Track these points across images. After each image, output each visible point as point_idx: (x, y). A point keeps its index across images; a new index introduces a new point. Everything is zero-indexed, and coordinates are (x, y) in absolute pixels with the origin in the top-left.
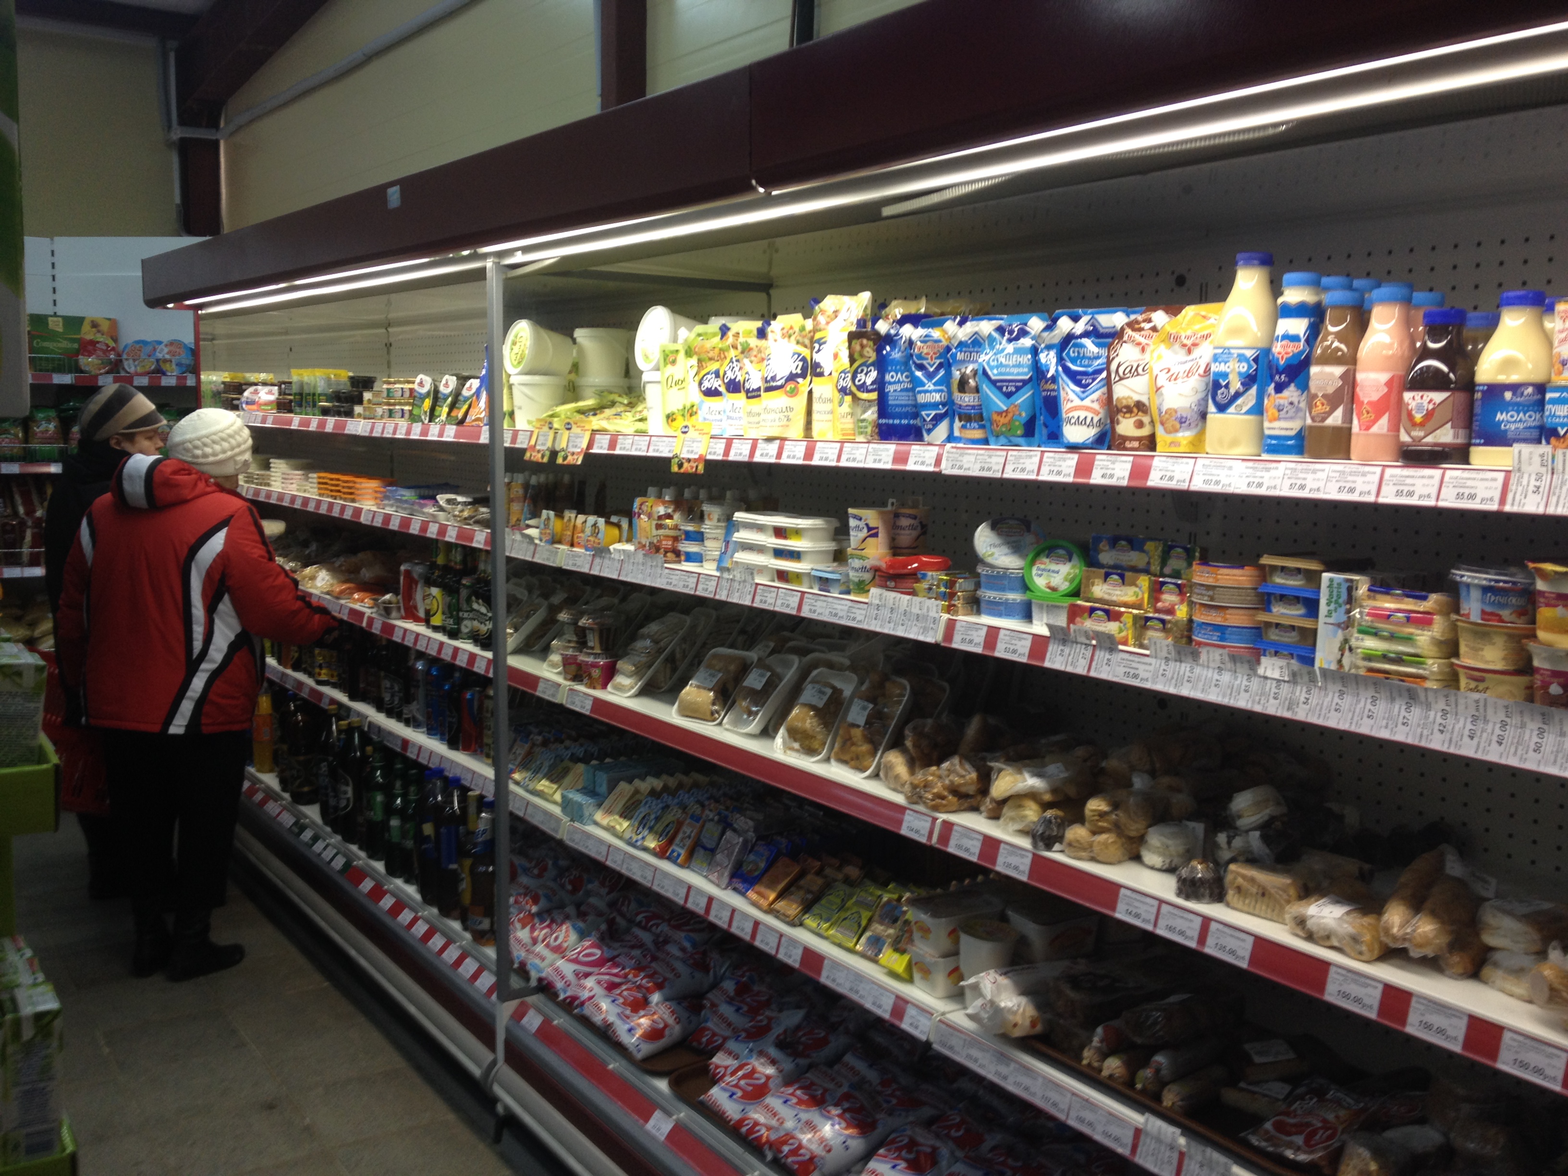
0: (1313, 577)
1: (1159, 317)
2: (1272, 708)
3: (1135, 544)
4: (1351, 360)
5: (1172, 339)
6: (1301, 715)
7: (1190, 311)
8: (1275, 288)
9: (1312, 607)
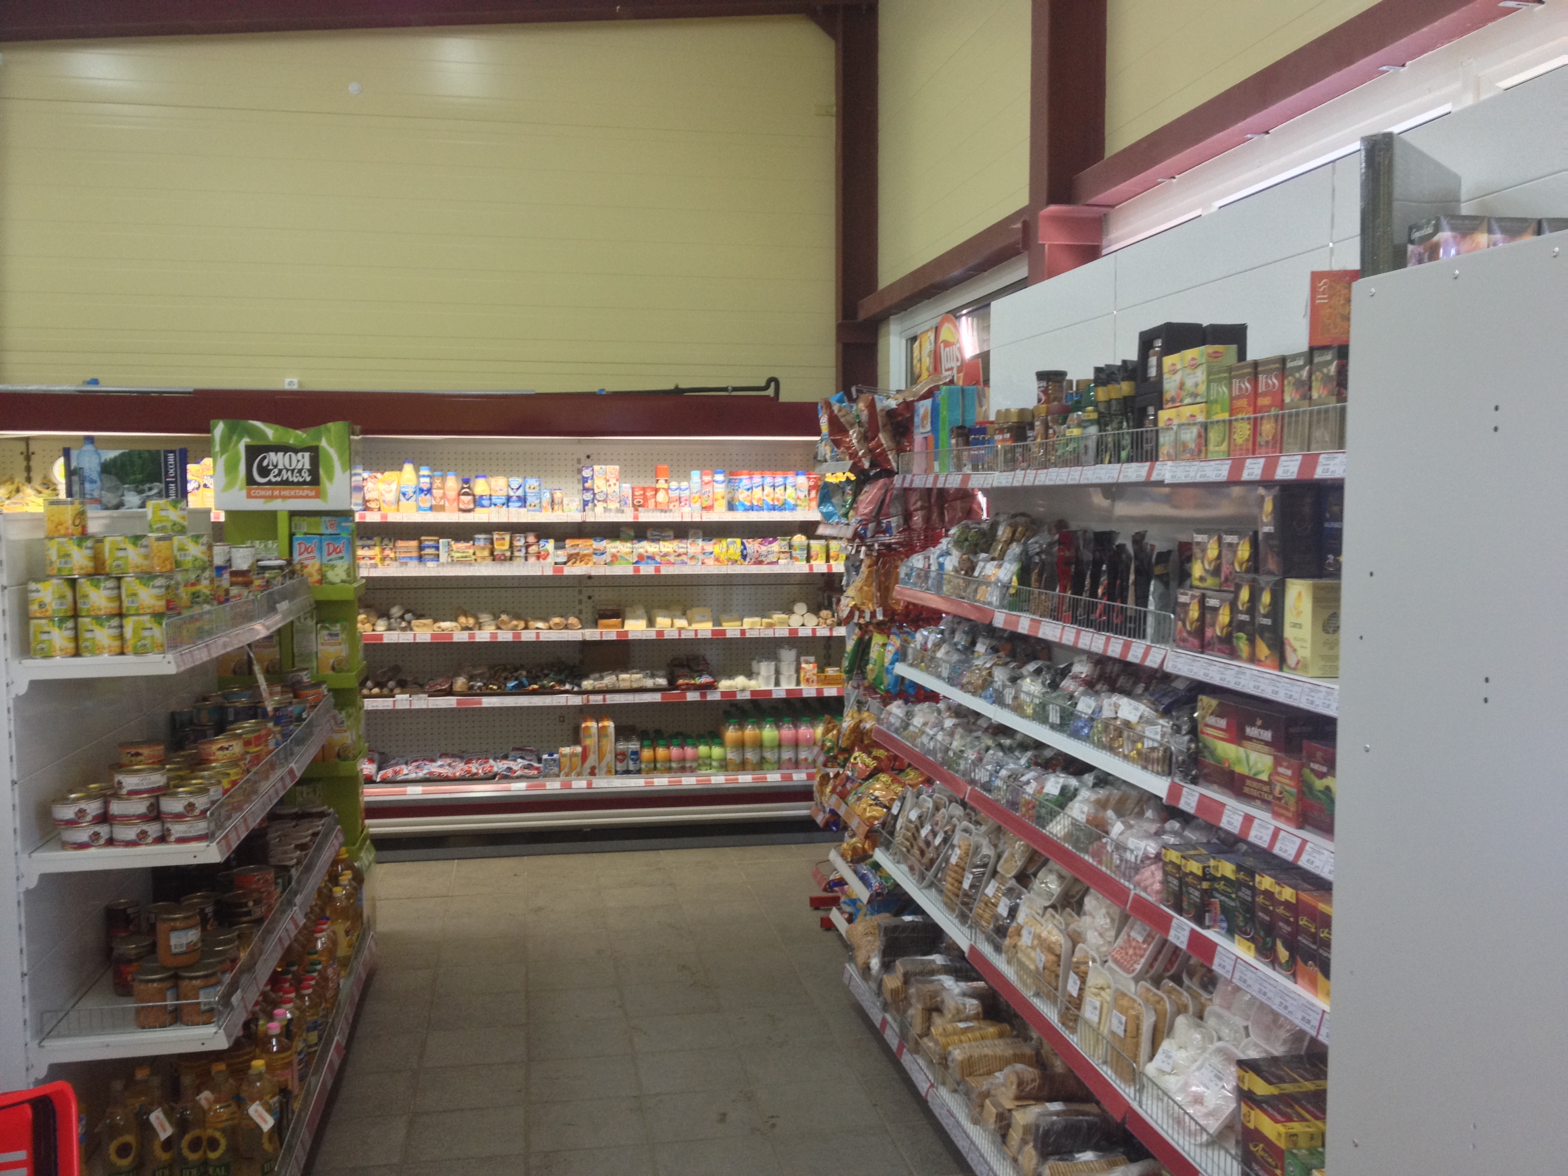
0: (438, 542)
1: (379, 475)
2: (433, 574)
3: (369, 538)
4: (443, 488)
5: (384, 482)
6: (442, 574)
7: (387, 474)
8: (417, 470)
9: (437, 548)
